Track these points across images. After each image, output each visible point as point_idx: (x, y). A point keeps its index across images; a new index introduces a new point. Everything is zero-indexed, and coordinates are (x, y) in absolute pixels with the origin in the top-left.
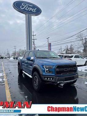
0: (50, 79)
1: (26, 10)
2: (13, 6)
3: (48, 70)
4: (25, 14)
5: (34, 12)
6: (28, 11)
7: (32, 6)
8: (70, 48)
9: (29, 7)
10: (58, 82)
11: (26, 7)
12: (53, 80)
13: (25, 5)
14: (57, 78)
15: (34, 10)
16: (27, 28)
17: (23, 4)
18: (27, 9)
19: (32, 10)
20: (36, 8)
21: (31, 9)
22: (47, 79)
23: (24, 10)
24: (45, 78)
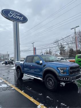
0: (65, 79)
1: (13, 18)
2: (1, 13)
3: (62, 71)
4: (13, 21)
5: (21, 20)
6: (16, 19)
7: (19, 15)
8: (49, 52)
9: (17, 15)
10: (72, 81)
11: (14, 15)
12: (68, 80)
13: (13, 13)
14: (71, 77)
15: (21, 18)
16: (15, 34)
17: (11, 12)
18: (15, 17)
19: (20, 18)
20: (23, 17)
21: (18, 17)
22: (63, 79)
23: (12, 17)
24: (61, 78)
